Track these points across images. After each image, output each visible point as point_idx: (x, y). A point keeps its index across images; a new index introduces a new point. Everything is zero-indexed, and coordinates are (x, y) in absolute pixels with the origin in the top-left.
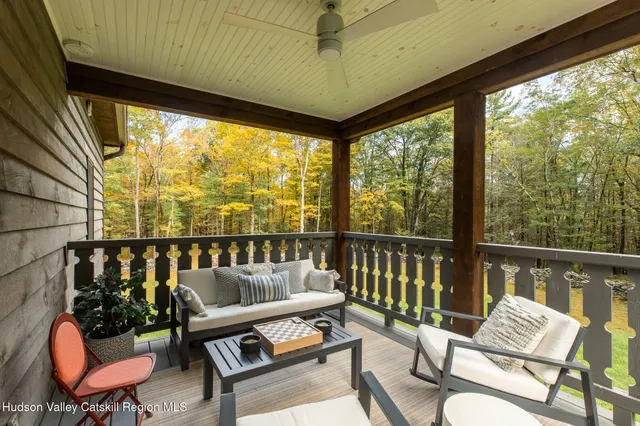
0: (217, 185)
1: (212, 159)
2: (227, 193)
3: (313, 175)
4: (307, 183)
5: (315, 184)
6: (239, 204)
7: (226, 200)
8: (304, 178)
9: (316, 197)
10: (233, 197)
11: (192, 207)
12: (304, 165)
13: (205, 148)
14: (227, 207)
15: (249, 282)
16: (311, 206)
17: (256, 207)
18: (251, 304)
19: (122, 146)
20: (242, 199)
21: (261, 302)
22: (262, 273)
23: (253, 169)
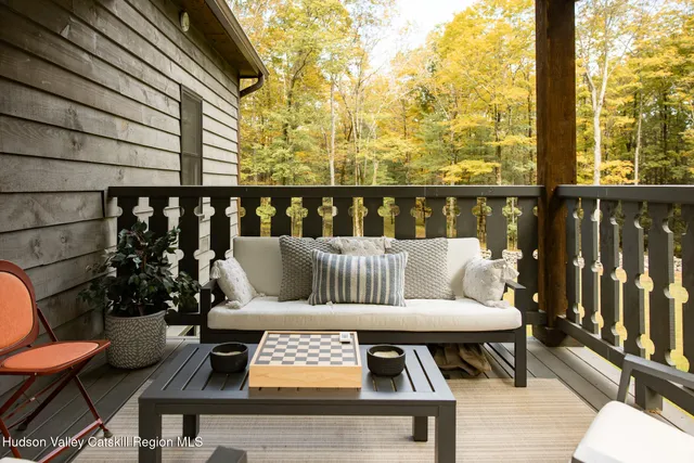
0: (441, 134)
1: (436, 94)
2: (459, 145)
3: (620, 101)
4: (606, 120)
5: (627, 120)
6: (475, 163)
7: (456, 156)
8: (599, 110)
9: (630, 146)
10: (468, 153)
11: (407, 170)
12: (599, 86)
13: (424, 77)
14: (456, 168)
15: (325, 264)
16: (617, 163)
17: (506, 167)
18: (324, 303)
19: (260, 76)
20: (484, 154)
21: (342, 302)
22: (360, 253)
23: (496, 101)
